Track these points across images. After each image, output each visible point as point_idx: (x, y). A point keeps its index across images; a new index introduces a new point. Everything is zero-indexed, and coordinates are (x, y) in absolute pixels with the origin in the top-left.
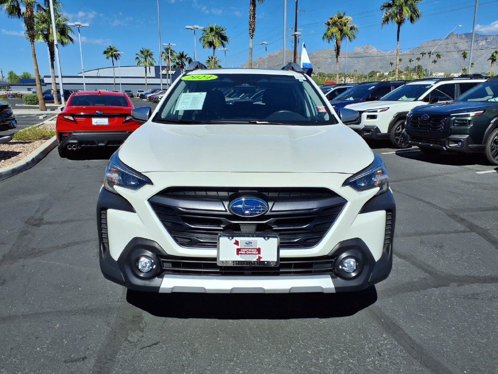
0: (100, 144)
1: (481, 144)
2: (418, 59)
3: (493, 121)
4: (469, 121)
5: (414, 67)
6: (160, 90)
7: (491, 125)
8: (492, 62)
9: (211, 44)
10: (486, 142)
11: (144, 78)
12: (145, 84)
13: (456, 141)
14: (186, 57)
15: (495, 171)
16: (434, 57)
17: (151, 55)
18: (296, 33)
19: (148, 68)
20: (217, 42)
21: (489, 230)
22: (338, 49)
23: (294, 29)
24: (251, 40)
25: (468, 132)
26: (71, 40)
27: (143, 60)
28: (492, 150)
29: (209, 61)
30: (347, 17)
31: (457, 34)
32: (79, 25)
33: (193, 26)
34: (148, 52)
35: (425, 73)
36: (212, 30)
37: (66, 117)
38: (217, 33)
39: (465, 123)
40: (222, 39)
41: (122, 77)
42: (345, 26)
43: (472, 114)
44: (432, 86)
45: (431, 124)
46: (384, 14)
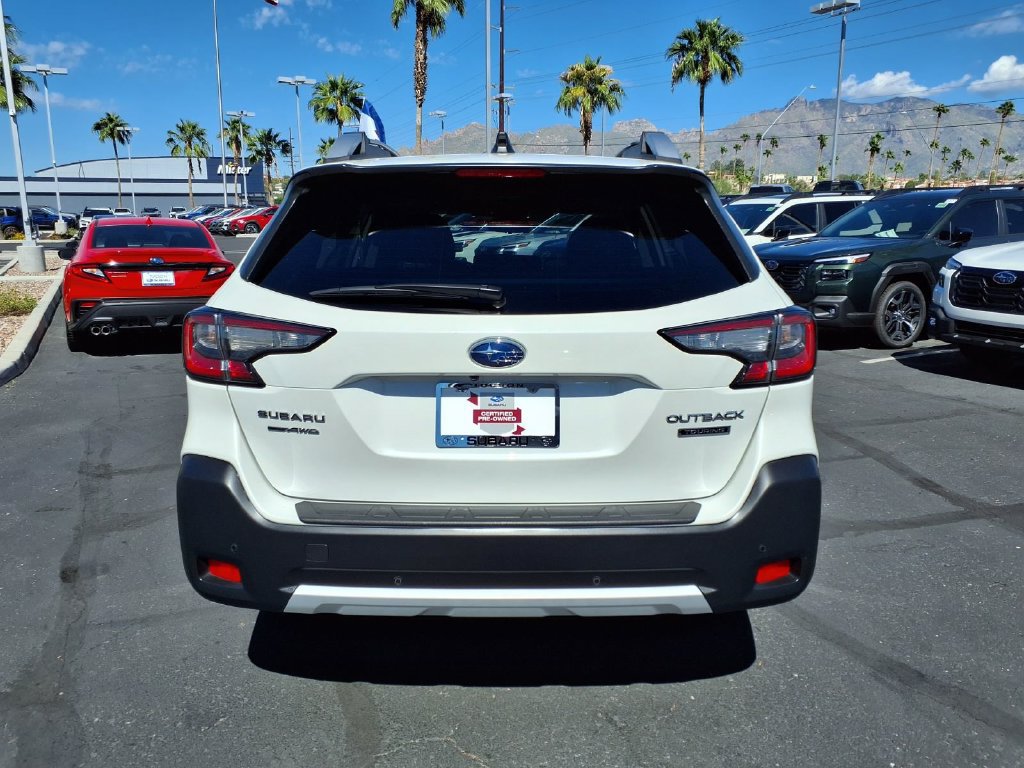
0: (158, 324)
1: (867, 311)
2: (737, 147)
3: (886, 272)
4: (847, 271)
5: (728, 163)
6: (222, 207)
7: (882, 279)
8: (872, 154)
9: (333, 115)
10: (875, 308)
11: (185, 181)
12: (188, 195)
13: (826, 307)
14: (278, 139)
15: (893, 358)
16: (765, 144)
17: (200, 134)
18: (503, 95)
19: (195, 161)
20: (344, 111)
21: (892, 453)
22: (587, 128)
23: (498, 87)
24: (419, 109)
25: (846, 291)
26: (30, 103)
27: (183, 145)
28: (886, 322)
29: (323, 147)
30: (602, 67)
31: (806, 101)
32: (46, 71)
33: (292, 76)
34: (194, 127)
35: (749, 174)
36: (334, 86)
37: (88, 270)
38: (344, 92)
39: (839, 276)
40: (356, 105)
41: (136, 180)
42: (601, 83)
43: (851, 259)
44: (777, 208)
45: (783, 277)
46: (673, 65)
